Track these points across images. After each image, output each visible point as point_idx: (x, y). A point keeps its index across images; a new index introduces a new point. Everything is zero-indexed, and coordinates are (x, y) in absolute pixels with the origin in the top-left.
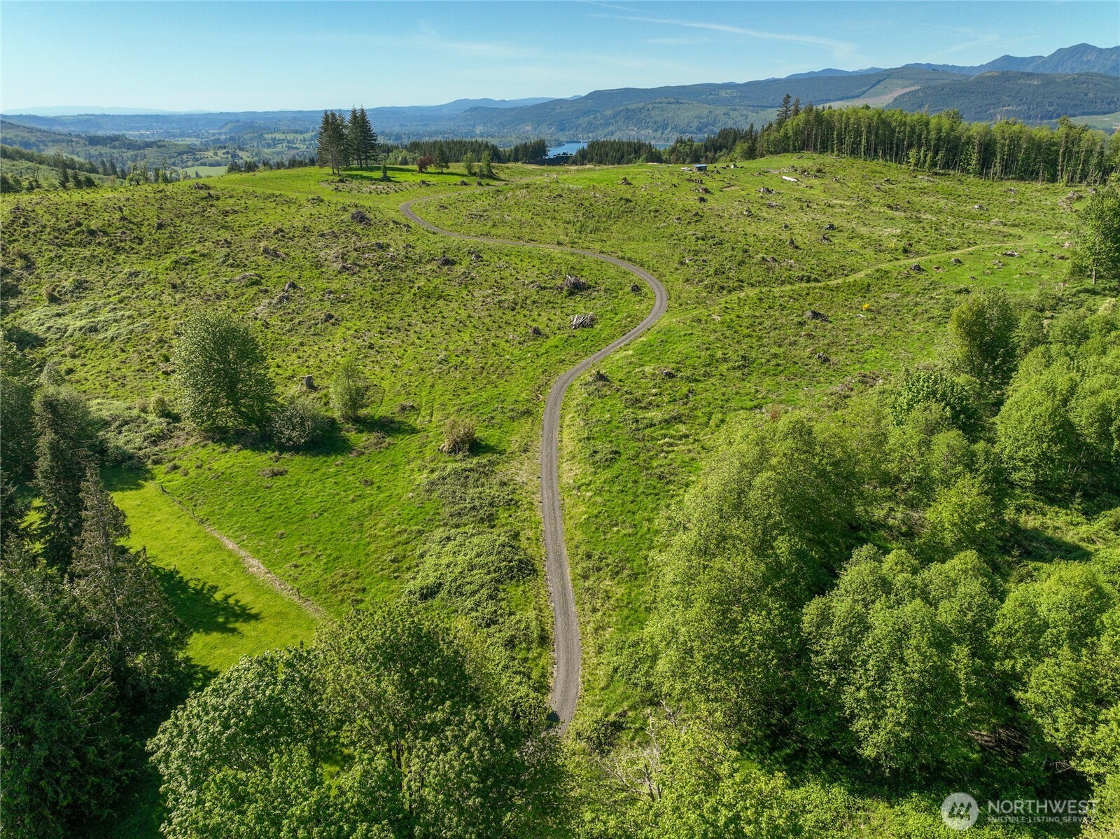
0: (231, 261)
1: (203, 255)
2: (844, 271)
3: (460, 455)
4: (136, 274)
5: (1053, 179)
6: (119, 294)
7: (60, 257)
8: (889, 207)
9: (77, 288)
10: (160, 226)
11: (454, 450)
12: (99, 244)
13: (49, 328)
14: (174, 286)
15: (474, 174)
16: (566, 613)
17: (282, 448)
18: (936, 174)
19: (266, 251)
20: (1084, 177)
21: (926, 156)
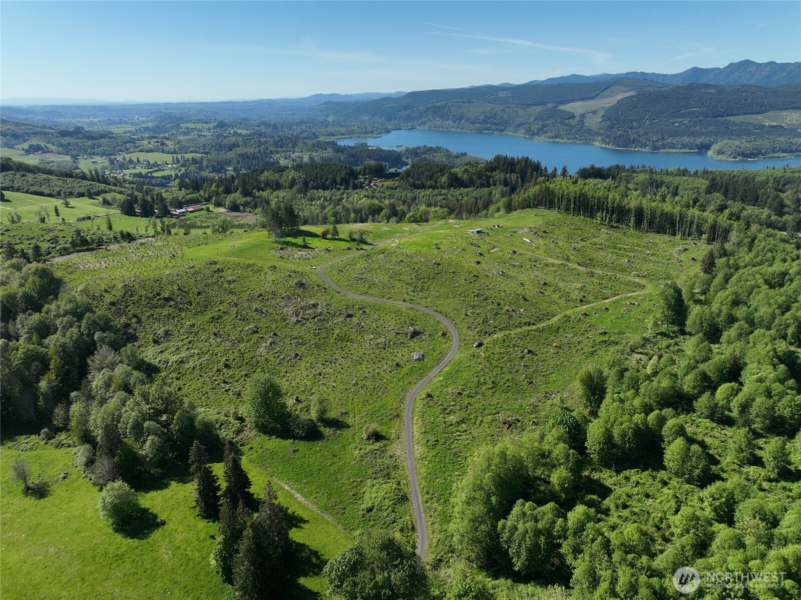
0: (239, 317)
1: (224, 312)
2: (549, 316)
3: (371, 441)
4: (193, 325)
5: (674, 234)
6: (187, 338)
7: (153, 315)
8: (578, 264)
9: (166, 335)
10: (199, 294)
11: (369, 439)
12: (171, 306)
13: (160, 361)
14: (215, 334)
15: (354, 240)
16: (420, 517)
17: (295, 438)
18: (612, 227)
19: (256, 310)
20: (689, 235)
21: (606, 216)
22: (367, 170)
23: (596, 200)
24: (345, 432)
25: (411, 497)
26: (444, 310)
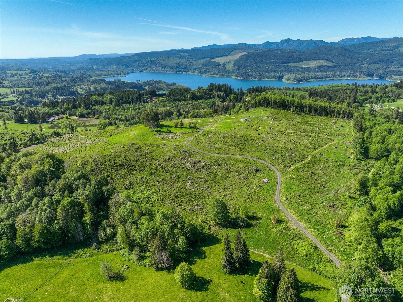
0: (165, 171)
1: (155, 169)
2: (305, 157)
4: (142, 178)
5: (327, 116)
6: (143, 185)
7: (117, 175)
8: (300, 131)
9: (131, 184)
10: (136, 161)
11: (276, 223)
12: (125, 169)
13: (136, 198)
14: (158, 181)
15: (192, 127)
18: (298, 114)
19: (172, 167)
21: (295, 109)
22: (147, 93)
23: (289, 102)
24: (261, 221)
25: (318, 246)
26: (262, 158)
